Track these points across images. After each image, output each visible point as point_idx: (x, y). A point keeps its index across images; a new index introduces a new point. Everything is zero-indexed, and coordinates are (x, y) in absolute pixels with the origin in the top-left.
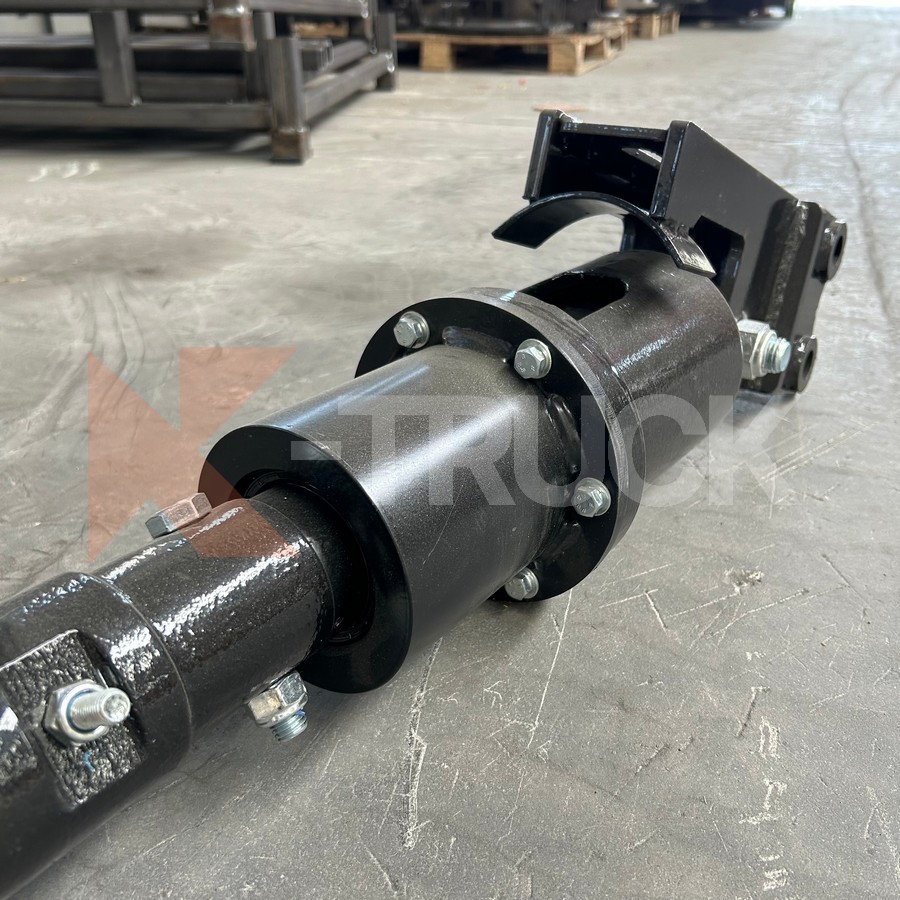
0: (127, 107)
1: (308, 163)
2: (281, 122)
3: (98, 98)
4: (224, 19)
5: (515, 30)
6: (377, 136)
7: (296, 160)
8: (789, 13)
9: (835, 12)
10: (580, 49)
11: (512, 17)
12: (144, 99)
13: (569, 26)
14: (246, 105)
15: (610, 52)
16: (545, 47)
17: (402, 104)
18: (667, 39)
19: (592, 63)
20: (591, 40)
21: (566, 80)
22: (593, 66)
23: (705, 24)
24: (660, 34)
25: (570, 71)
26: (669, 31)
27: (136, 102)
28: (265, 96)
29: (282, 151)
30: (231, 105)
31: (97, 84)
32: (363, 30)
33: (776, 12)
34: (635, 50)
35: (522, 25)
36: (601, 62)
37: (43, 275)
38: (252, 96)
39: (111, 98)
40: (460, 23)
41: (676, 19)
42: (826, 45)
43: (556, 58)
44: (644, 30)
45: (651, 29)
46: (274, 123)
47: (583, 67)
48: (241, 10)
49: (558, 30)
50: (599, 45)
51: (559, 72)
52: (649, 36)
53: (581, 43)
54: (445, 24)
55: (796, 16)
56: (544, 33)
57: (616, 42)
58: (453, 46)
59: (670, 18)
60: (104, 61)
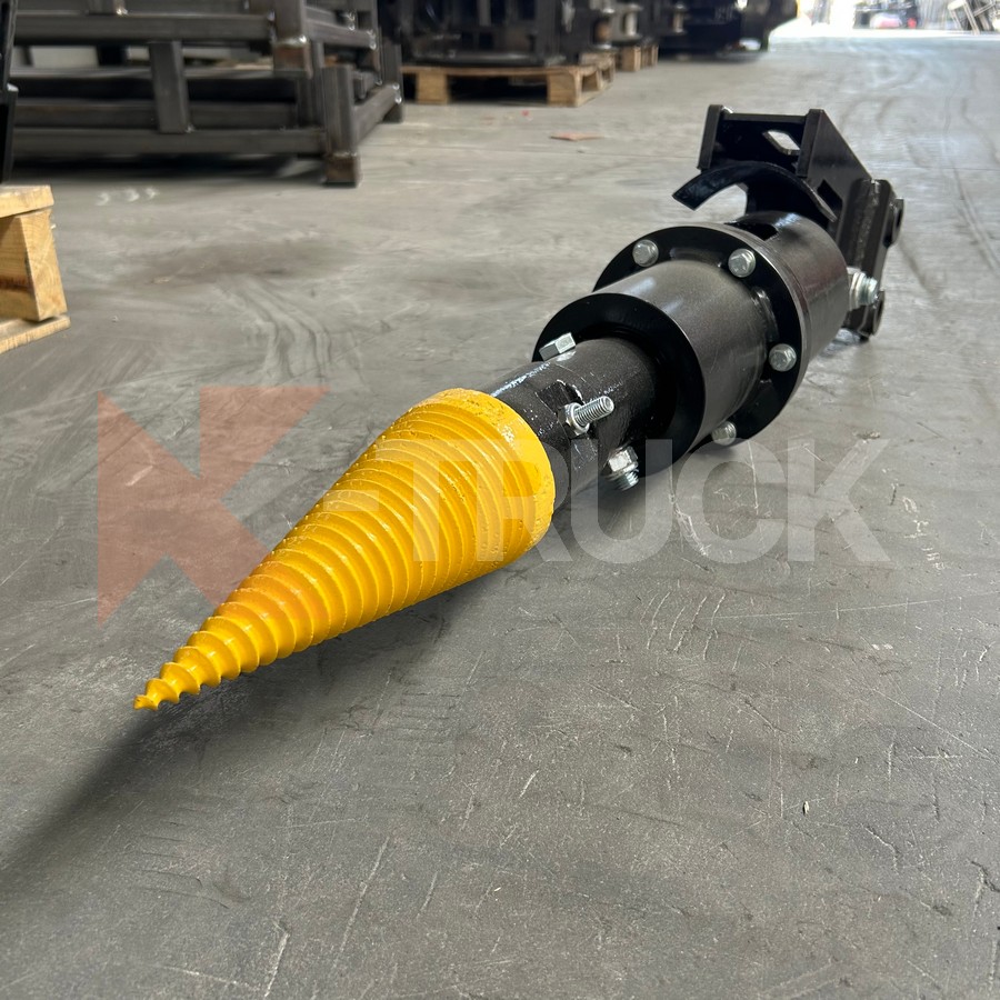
0: (182, 134)
1: (360, 185)
2: (335, 147)
3: (153, 126)
4: (288, 48)
5: (510, 62)
6: (411, 162)
7: (349, 182)
8: (764, 46)
9: (808, 45)
10: (578, 79)
11: (503, 49)
12: (198, 127)
13: (562, 58)
14: (297, 131)
15: (602, 83)
16: (544, 79)
17: (418, 134)
18: (647, 71)
19: (589, 95)
20: (587, 72)
21: (567, 111)
22: (587, 98)
23: (682, 57)
24: (642, 67)
25: (570, 102)
26: (649, 64)
27: (190, 129)
28: (317, 122)
29: (335, 174)
30: (285, 131)
31: (153, 113)
32: (371, 61)
33: (751, 45)
34: (621, 82)
35: (514, 57)
36: (595, 93)
37: (182, 276)
38: (303, 122)
39: (166, 125)
40: (452, 56)
41: (655, 51)
42: (810, 76)
43: (554, 90)
44: (626, 63)
45: (633, 61)
46: (328, 149)
47: (581, 98)
48: (303, 40)
49: (553, 62)
50: (593, 76)
51: (558, 103)
52: (631, 69)
53: (579, 74)
54: (438, 56)
55: (771, 49)
56: (540, 64)
57: (606, 74)
58: (449, 78)
59: (649, 50)
60: (161, 91)
